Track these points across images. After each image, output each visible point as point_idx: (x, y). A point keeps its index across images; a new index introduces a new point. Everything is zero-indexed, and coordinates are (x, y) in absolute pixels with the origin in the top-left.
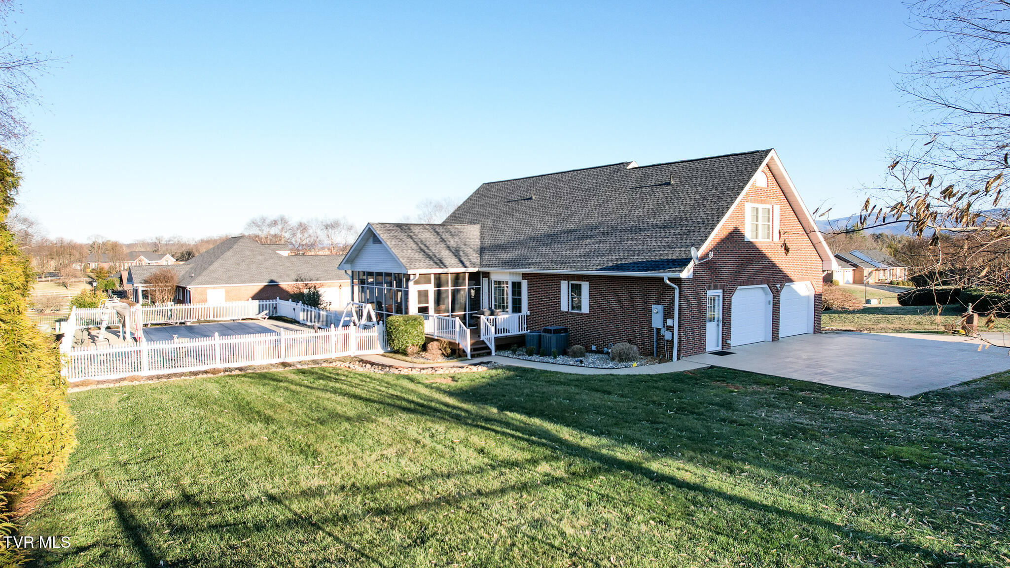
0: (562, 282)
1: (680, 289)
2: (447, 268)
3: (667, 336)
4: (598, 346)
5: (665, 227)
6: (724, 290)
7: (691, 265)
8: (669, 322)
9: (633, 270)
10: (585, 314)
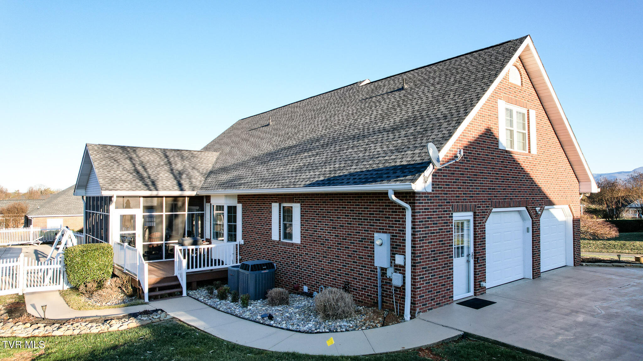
0: (273, 204)
1: (413, 209)
2: (157, 190)
3: (397, 280)
4: (311, 287)
5: (394, 129)
6: (475, 213)
7: (430, 170)
8: (399, 259)
9: (348, 183)
10: (296, 245)
